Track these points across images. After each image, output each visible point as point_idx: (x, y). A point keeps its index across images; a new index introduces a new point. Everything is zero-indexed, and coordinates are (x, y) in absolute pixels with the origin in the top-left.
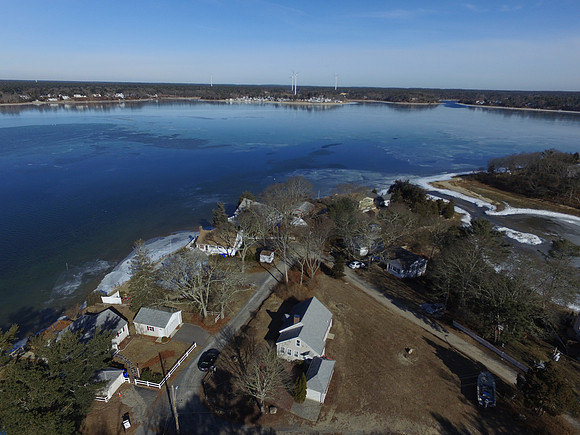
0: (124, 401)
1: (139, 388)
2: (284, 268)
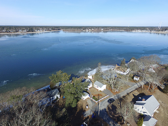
0: (88, 102)
1: (91, 100)
2: (142, 84)
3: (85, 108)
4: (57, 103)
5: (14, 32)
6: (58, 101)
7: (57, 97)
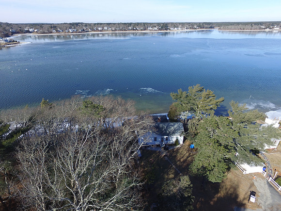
3: (244, 199)
5: (142, 30)
6: (178, 149)
7: (177, 141)
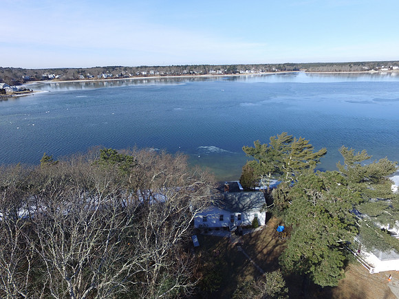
4: (251, 238)
5: (201, 74)
7: (256, 220)
